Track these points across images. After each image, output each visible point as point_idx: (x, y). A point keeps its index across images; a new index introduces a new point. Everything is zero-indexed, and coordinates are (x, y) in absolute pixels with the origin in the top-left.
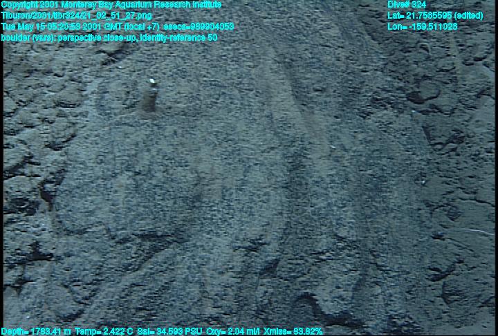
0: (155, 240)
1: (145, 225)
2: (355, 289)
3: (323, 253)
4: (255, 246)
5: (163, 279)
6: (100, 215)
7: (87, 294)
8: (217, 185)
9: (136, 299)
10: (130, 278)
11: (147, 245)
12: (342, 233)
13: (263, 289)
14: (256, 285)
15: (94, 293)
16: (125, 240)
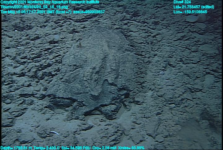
0: (76, 67)
1: (75, 64)
2: (115, 78)
3: (109, 72)
4: (94, 68)
5: (78, 73)
6: (67, 62)
7: (64, 74)
8: (90, 59)
9: (72, 76)
10: (72, 72)
11: (75, 67)
12: (112, 68)
13: (96, 77)
14: (95, 76)
15: (65, 75)
16: (71, 66)
